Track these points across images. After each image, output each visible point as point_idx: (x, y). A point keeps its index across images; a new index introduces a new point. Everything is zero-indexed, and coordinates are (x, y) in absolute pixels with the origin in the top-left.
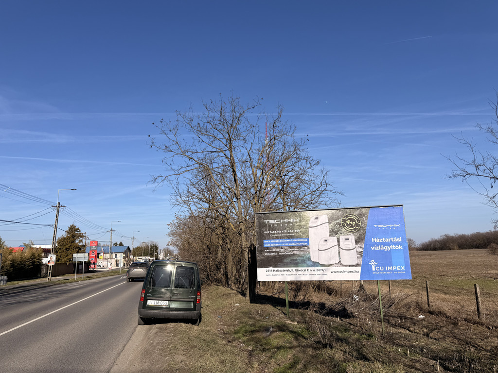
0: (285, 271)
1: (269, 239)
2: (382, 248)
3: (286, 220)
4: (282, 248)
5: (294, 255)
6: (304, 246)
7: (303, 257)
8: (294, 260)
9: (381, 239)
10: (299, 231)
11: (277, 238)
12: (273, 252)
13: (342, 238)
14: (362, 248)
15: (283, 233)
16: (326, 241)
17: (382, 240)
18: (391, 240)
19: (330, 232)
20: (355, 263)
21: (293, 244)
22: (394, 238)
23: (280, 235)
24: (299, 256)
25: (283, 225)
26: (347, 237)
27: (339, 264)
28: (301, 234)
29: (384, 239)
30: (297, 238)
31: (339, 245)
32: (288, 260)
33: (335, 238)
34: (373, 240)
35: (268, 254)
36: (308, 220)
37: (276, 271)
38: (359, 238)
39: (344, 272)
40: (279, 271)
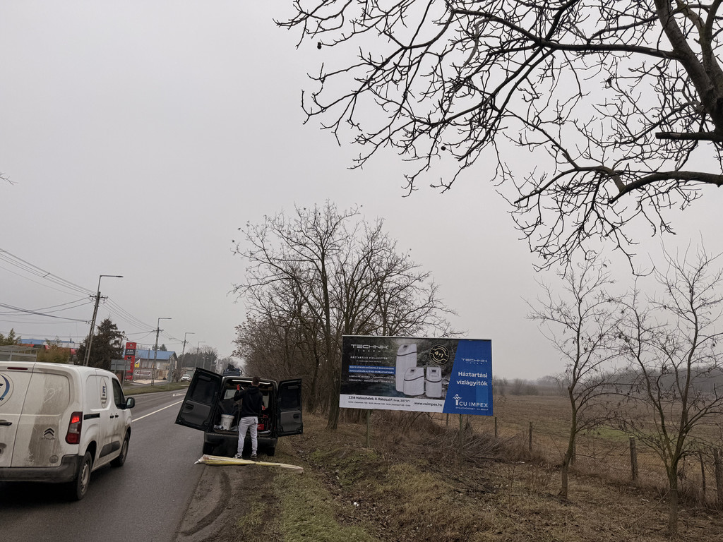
0: (368, 399)
1: (355, 365)
2: (468, 383)
4: (367, 375)
5: (379, 383)
6: (390, 375)
7: (388, 386)
8: (378, 388)
10: (387, 358)
11: (364, 364)
12: (358, 378)
13: (429, 369)
14: (448, 381)
15: (370, 360)
16: (413, 371)
17: (468, 375)
18: (477, 375)
19: (418, 362)
20: (439, 396)
21: (379, 372)
22: (480, 373)
23: (367, 361)
24: (384, 384)
25: (370, 351)
26: (434, 368)
27: (424, 396)
28: (388, 362)
30: (384, 366)
31: (425, 376)
32: (371, 388)
33: (422, 369)
34: (459, 374)
35: (353, 380)
36: (397, 348)
37: (359, 398)
38: (446, 370)
39: (428, 404)
40: (362, 398)
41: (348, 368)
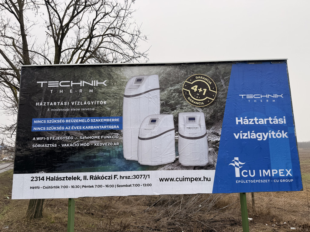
0: (70, 179)
1: (43, 117)
2: (254, 136)
3: (82, 83)
4: (68, 135)
5: (92, 147)
6: (111, 131)
7: (109, 151)
8: (90, 157)
9: (252, 120)
10: (105, 102)
11: (61, 115)
12: (51, 142)
13: (183, 117)
14: (218, 135)
15: (74, 106)
16: (154, 121)
17: (254, 121)
18: (268, 121)
19: (162, 105)
20: (204, 163)
21: (91, 127)
22: (273, 118)
23: (67, 110)
25: (73, 91)
26: (191, 115)
27: (175, 164)
28: (109, 109)
29: (256, 119)
30: (100, 116)
31: (176, 128)
32: (75, 158)
33: (170, 118)
34: (237, 121)
35: (39, 146)
36: (123, 84)
37: (53, 179)
38: (213, 117)
39: (184, 179)
40: (58, 179)
41: (30, 124)
